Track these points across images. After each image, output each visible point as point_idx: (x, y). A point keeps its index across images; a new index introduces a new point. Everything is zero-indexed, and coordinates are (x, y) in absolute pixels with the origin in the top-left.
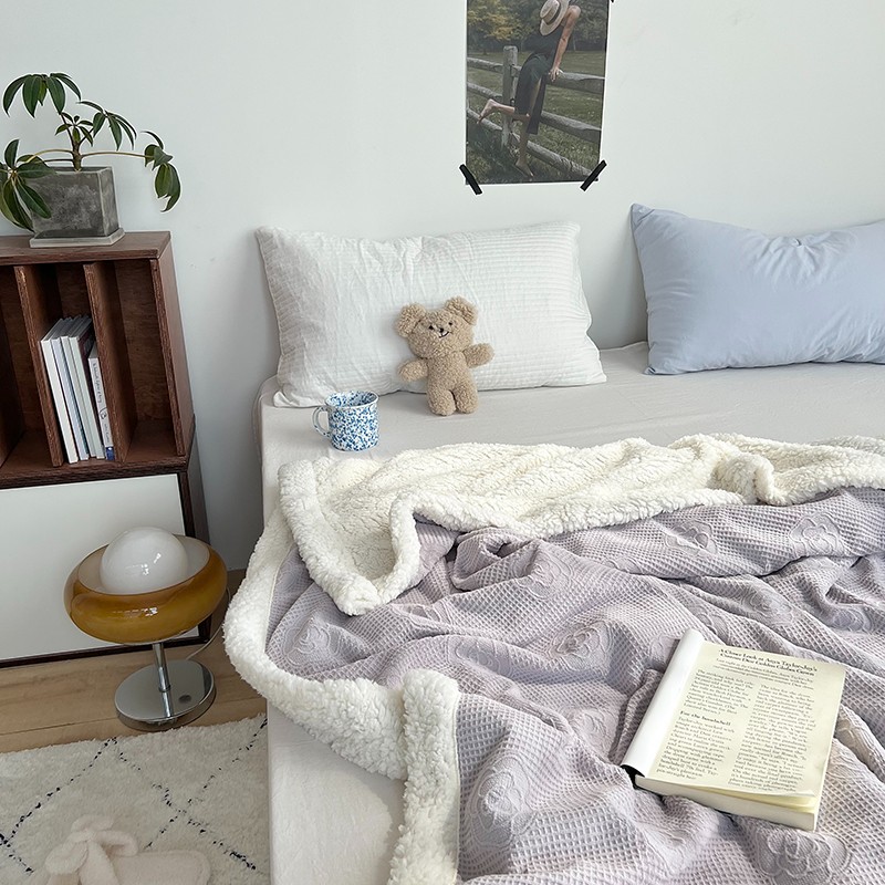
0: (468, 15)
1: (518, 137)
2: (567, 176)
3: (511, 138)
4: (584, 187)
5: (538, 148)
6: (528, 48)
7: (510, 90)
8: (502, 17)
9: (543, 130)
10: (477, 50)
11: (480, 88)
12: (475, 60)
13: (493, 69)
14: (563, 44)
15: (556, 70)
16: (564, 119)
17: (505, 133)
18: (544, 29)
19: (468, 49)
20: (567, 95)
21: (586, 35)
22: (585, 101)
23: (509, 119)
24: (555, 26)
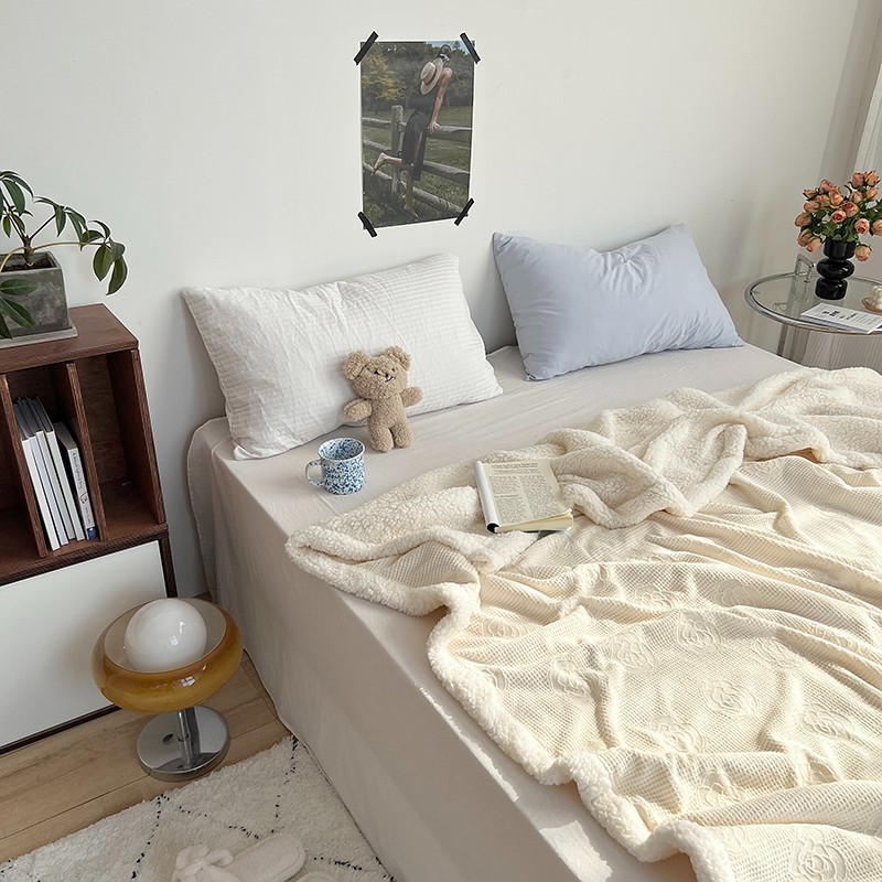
0: (362, 80)
1: (404, 184)
2: (445, 214)
3: (399, 185)
4: (457, 223)
5: (422, 192)
6: (411, 107)
7: (398, 144)
8: (390, 80)
9: (426, 176)
10: (370, 110)
11: (374, 144)
12: (369, 119)
13: (382, 126)
14: (439, 101)
15: (434, 124)
16: (441, 166)
17: (395, 182)
18: (425, 90)
19: (363, 110)
20: (443, 145)
21: (457, 93)
22: (458, 149)
23: (398, 169)
24: (432, 86)
